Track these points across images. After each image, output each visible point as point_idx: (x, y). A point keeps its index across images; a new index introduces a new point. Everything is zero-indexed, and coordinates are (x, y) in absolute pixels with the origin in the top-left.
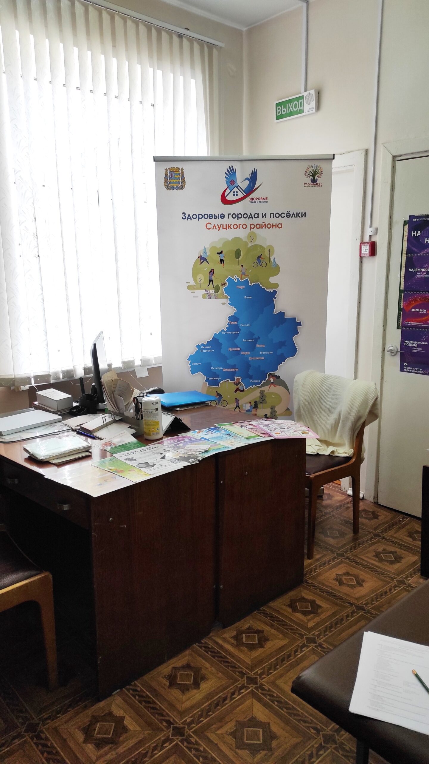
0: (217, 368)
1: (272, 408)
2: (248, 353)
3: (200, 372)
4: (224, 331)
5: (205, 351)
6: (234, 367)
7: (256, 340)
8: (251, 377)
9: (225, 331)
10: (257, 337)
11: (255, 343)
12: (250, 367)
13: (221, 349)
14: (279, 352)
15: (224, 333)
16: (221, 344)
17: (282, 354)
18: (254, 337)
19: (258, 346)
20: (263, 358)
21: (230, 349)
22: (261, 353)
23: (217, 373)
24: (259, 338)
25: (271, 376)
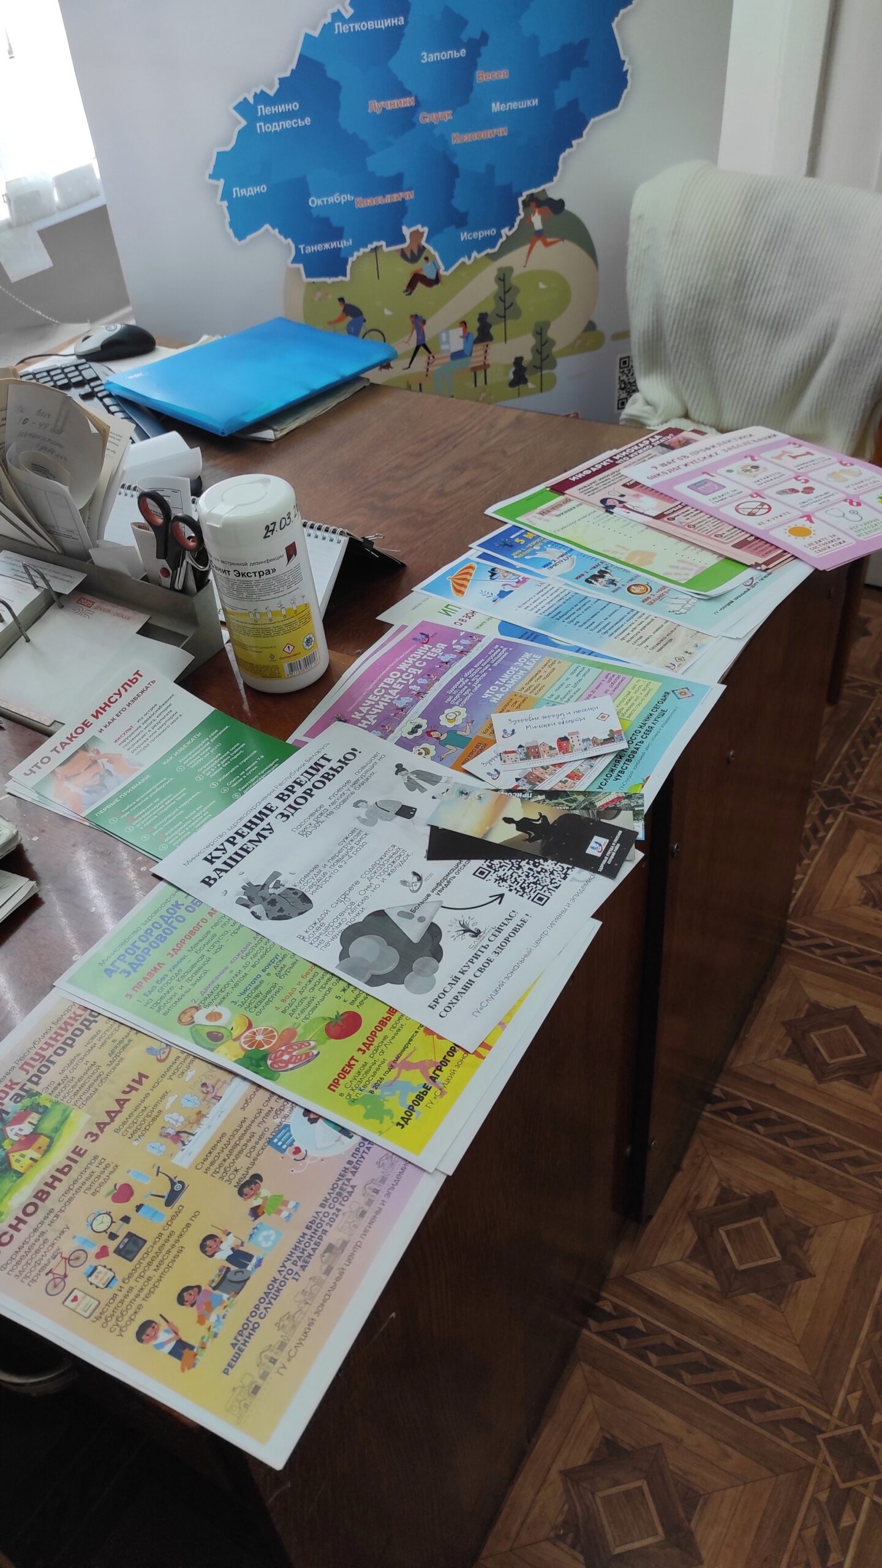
0: (331, 200)
1: (540, 332)
2: (446, 115)
3: (267, 226)
4: (344, 21)
5: (275, 127)
6: (395, 183)
7: (475, 47)
8: (460, 221)
9: (347, 16)
10: (477, 36)
11: (470, 64)
12: (457, 175)
13: (337, 106)
14: (562, 95)
15: (344, 29)
16: (336, 87)
17: (573, 104)
18: (465, 37)
19: (482, 76)
20: (502, 131)
21: (376, 106)
22: (496, 107)
23: (336, 222)
24: (484, 38)
25: (533, 204)
